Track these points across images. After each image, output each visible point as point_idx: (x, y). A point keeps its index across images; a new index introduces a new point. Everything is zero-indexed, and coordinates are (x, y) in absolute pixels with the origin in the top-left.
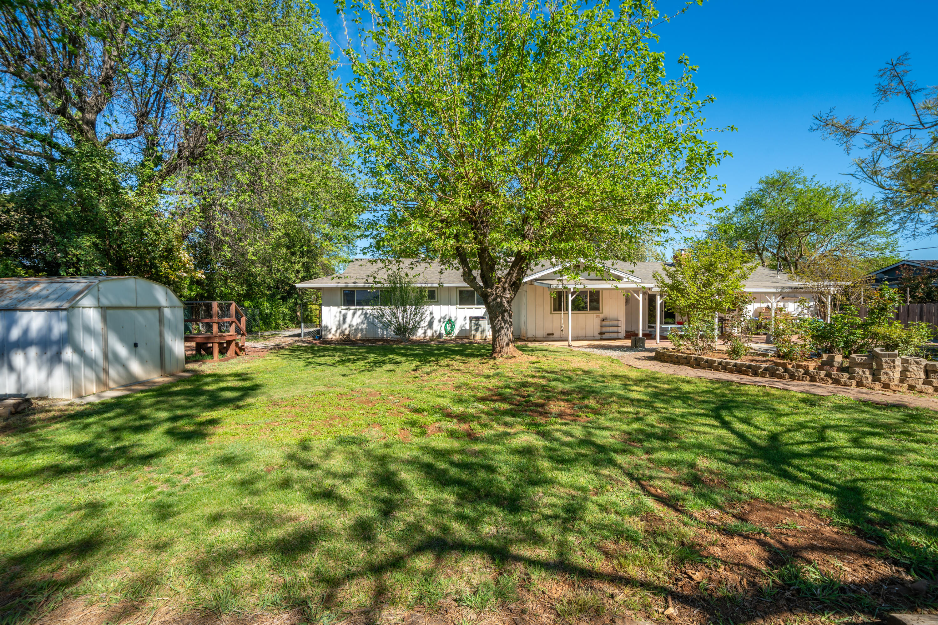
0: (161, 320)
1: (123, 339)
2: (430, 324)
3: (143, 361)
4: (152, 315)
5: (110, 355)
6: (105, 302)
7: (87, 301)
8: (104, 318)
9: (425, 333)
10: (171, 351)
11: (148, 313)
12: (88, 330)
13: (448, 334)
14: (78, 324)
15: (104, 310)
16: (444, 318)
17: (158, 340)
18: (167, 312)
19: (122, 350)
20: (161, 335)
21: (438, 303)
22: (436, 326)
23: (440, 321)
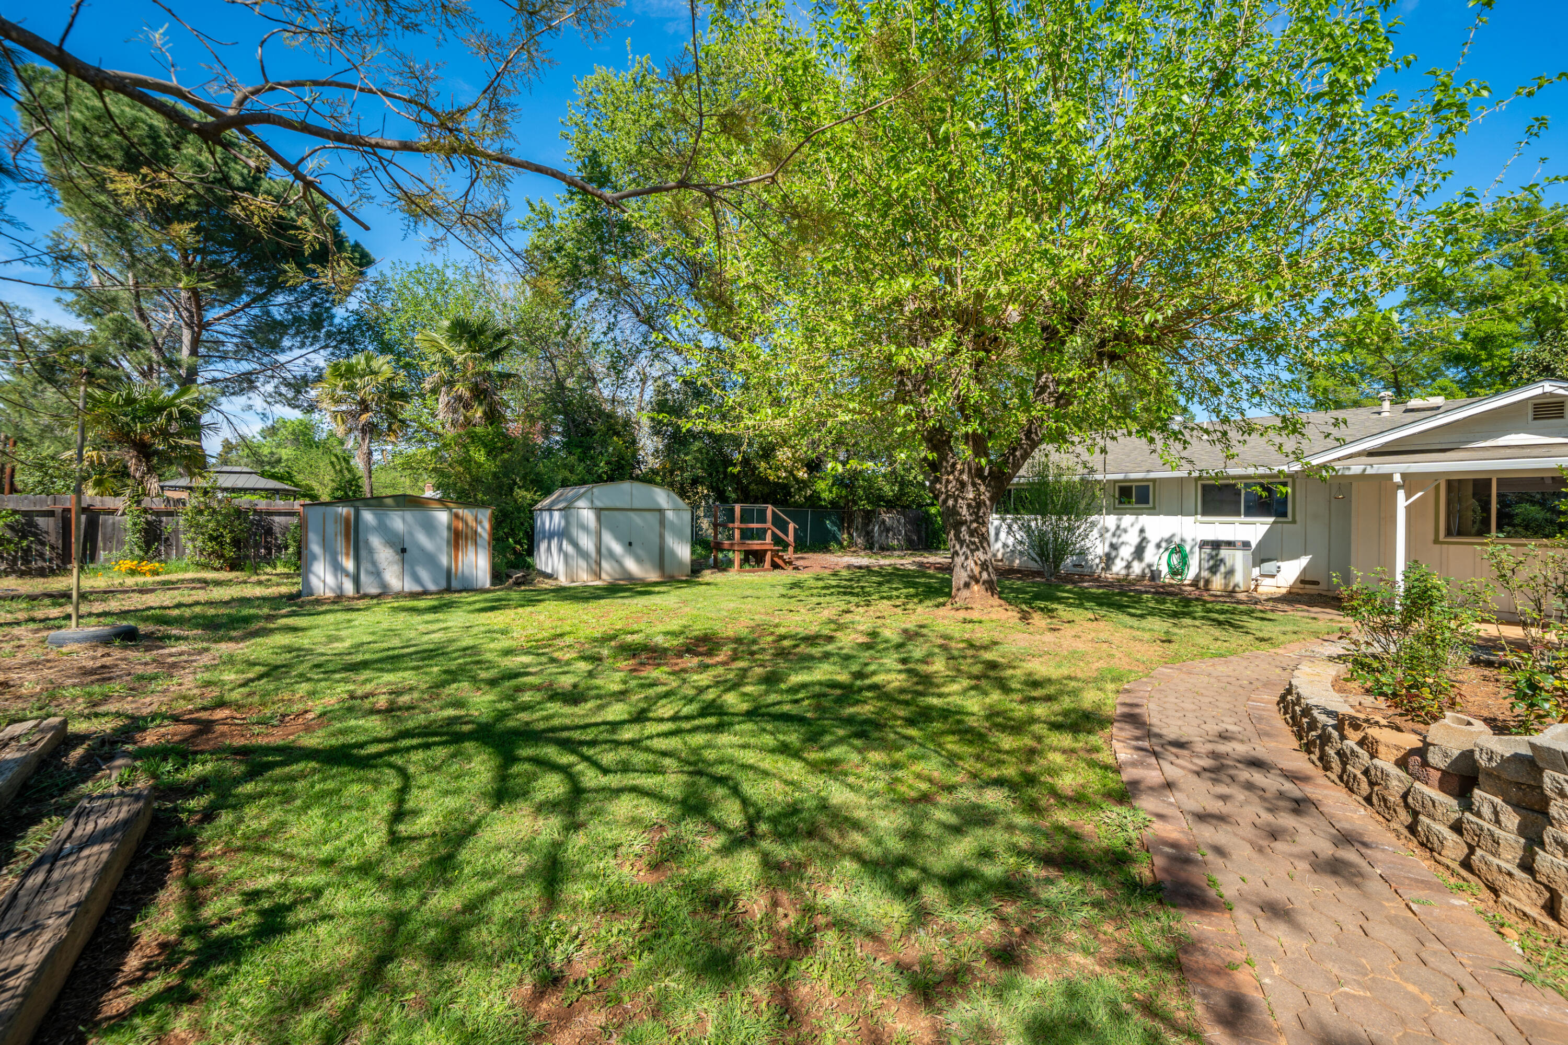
0: (662, 522)
1: (618, 538)
2: (1139, 552)
3: (639, 560)
4: (652, 518)
5: (603, 550)
6: (598, 504)
7: (581, 503)
8: (599, 519)
9: (1128, 566)
10: (673, 553)
11: (648, 515)
12: (584, 528)
13: (1174, 572)
14: (573, 521)
15: (599, 511)
16: (1169, 541)
17: (657, 540)
18: (670, 515)
19: (617, 548)
20: (662, 537)
21: (1154, 511)
22: (1150, 555)
23: (1158, 546)
